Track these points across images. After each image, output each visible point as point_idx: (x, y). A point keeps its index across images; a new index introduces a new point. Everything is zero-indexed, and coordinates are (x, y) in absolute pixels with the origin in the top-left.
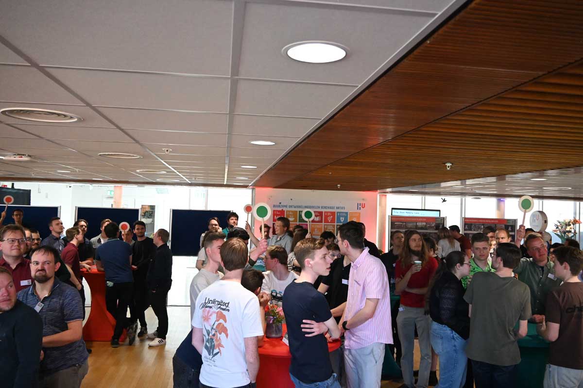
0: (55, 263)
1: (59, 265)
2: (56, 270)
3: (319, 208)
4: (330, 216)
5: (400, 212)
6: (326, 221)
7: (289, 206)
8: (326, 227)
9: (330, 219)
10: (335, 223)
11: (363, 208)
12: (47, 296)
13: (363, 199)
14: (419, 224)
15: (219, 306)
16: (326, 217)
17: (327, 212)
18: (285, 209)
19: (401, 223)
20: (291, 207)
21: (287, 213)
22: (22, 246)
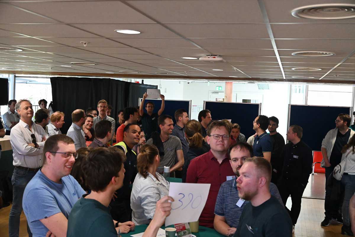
22: (226, 142)
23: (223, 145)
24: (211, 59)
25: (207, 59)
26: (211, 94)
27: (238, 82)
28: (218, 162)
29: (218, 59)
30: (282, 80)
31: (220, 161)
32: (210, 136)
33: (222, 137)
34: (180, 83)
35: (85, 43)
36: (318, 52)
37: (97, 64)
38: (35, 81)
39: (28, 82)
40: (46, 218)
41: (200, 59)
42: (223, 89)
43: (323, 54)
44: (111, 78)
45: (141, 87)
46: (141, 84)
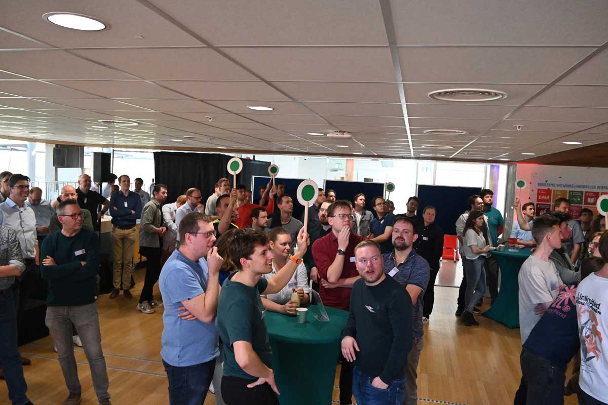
0: (414, 234)
1: (416, 236)
2: (414, 241)
3: (594, 187)
7: (557, 184)
12: (402, 262)
15: (591, 305)
18: (552, 188)
20: (559, 185)
21: (554, 192)
24: (339, 135)
25: (335, 135)
26: (329, 172)
27: (360, 159)
29: (346, 135)
30: (410, 158)
32: (333, 216)
33: (348, 217)
34: (294, 159)
35: (210, 118)
36: (454, 131)
37: (212, 138)
38: (132, 156)
39: (124, 156)
40: (189, 299)
41: (328, 135)
42: (344, 166)
43: (456, 132)
44: (221, 153)
45: (253, 164)
46: (251, 160)
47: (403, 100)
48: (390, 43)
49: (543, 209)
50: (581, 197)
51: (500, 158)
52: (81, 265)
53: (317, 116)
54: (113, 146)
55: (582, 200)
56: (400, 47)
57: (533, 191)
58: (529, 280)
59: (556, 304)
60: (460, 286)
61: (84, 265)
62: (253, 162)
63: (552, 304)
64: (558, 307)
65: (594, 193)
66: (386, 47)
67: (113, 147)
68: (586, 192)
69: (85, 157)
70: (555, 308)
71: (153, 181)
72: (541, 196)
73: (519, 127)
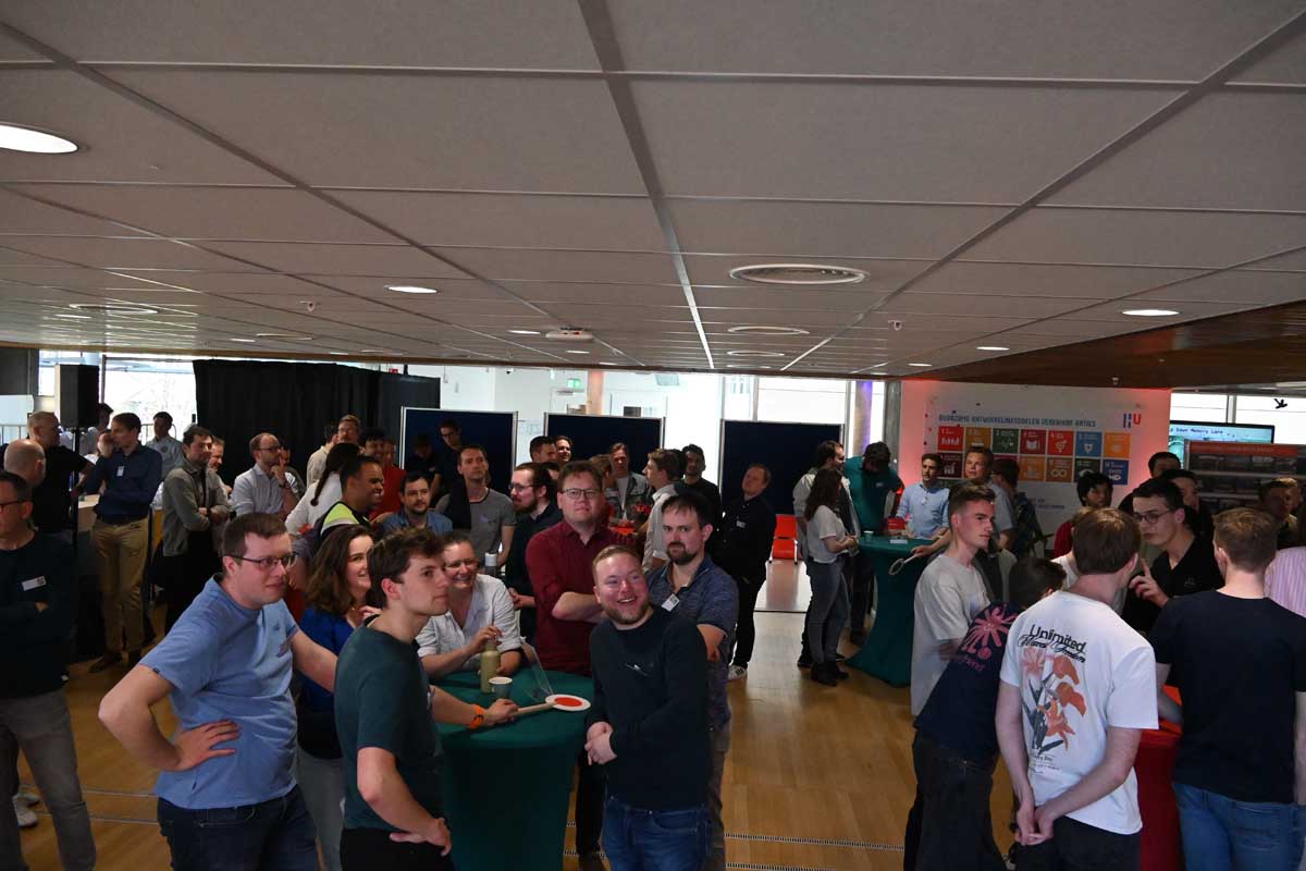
0: (701, 528)
1: (709, 528)
2: (705, 539)
3: (1038, 422)
4: (1062, 440)
5: (1178, 430)
6: (1053, 450)
7: (974, 418)
8: (1051, 462)
9: (1060, 446)
10: (1071, 454)
11: (1138, 423)
12: (686, 585)
13: (1138, 406)
14: (1257, 460)
15: (1062, 646)
16: (1053, 442)
17: (1055, 432)
18: (964, 424)
19: (1214, 458)
20: (976, 419)
21: (968, 432)
22: (593, 503)
23: (588, 510)
24: (571, 336)
25: (561, 336)
26: (554, 395)
28: (581, 542)
29: (583, 336)
30: (708, 371)
31: (585, 539)
32: (562, 493)
33: (585, 494)
34: (487, 373)
35: (311, 305)
37: (317, 337)
39: (130, 367)
41: (548, 336)
42: (583, 385)
43: (785, 331)
44: (338, 363)
45: (403, 382)
46: (400, 375)
47: (685, 280)
48: (650, 192)
49: (950, 463)
50: (1015, 440)
51: (872, 370)
52: (37, 610)
53: (526, 303)
54: (105, 349)
55: (1016, 445)
56: (670, 198)
57: (930, 430)
58: (933, 597)
59: (969, 645)
60: (806, 610)
61: (44, 611)
62: (403, 379)
63: (962, 645)
64: (972, 650)
65: (1038, 432)
66: (645, 197)
67: (104, 351)
68: (1023, 431)
69: (40, 369)
70: (966, 652)
71: (194, 421)
72: (946, 439)
73: (898, 324)
